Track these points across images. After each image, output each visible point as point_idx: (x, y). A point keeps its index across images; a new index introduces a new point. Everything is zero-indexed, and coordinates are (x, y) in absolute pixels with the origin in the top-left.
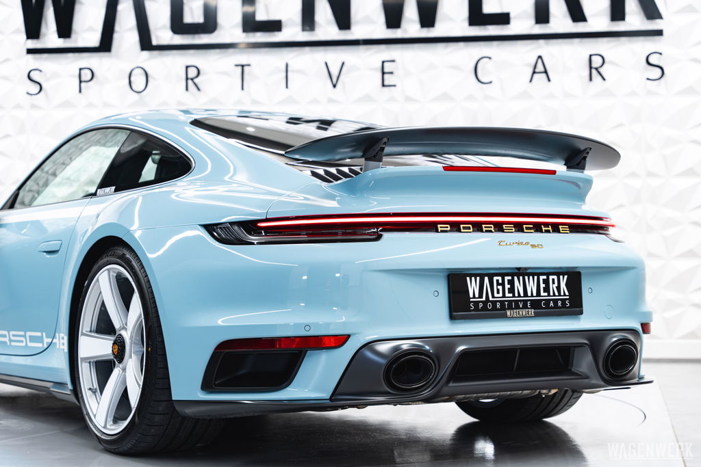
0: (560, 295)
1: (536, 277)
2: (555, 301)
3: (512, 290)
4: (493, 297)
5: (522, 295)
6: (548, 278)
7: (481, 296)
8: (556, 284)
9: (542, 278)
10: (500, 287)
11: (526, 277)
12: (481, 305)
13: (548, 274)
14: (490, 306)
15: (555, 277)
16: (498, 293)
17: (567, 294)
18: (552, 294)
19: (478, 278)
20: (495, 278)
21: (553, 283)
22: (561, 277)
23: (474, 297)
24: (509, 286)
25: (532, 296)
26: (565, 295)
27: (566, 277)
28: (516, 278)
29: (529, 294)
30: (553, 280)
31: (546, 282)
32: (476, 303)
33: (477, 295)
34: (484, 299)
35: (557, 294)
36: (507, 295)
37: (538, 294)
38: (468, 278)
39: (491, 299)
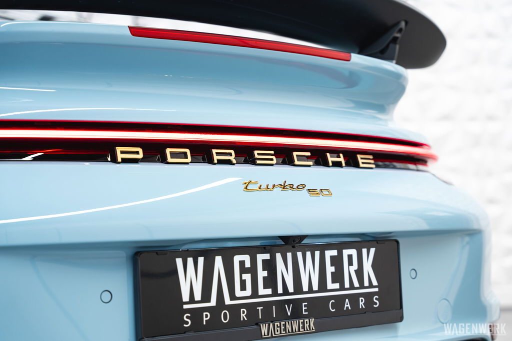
0: (362, 286)
1: (317, 253)
2: (354, 299)
3: (271, 282)
4: (233, 297)
5: (291, 290)
6: (340, 254)
7: (206, 297)
8: (355, 266)
9: (330, 253)
10: (247, 277)
11: (300, 255)
12: (206, 317)
13: (340, 247)
14: (225, 317)
15: (353, 252)
16: (243, 288)
17: (375, 283)
18: (347, 285)
19: (201, 260)
20: (237, 259)
21: (350, 263)
22: (364, 251)
23: (192, 300)
24: (265, 274)
25: (311, 290)
26: (371, 286)
27: (373, 250)
28: (279, 256)
29: (305, 288)
30: (350, 257)
31: (337, 262)
32: (196, 314)
33: (198, 296)
34: (213, 303)
35: (356, 284)
36: (262, 291)
37: (323, 286)
38: (179, 262)
39: (228, 301)
